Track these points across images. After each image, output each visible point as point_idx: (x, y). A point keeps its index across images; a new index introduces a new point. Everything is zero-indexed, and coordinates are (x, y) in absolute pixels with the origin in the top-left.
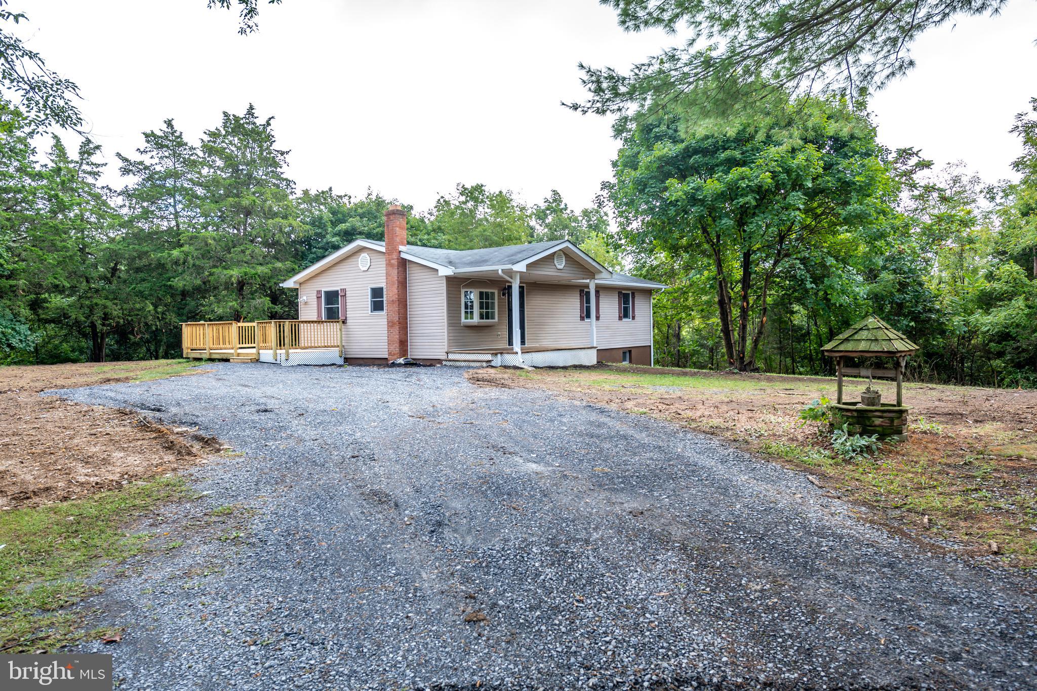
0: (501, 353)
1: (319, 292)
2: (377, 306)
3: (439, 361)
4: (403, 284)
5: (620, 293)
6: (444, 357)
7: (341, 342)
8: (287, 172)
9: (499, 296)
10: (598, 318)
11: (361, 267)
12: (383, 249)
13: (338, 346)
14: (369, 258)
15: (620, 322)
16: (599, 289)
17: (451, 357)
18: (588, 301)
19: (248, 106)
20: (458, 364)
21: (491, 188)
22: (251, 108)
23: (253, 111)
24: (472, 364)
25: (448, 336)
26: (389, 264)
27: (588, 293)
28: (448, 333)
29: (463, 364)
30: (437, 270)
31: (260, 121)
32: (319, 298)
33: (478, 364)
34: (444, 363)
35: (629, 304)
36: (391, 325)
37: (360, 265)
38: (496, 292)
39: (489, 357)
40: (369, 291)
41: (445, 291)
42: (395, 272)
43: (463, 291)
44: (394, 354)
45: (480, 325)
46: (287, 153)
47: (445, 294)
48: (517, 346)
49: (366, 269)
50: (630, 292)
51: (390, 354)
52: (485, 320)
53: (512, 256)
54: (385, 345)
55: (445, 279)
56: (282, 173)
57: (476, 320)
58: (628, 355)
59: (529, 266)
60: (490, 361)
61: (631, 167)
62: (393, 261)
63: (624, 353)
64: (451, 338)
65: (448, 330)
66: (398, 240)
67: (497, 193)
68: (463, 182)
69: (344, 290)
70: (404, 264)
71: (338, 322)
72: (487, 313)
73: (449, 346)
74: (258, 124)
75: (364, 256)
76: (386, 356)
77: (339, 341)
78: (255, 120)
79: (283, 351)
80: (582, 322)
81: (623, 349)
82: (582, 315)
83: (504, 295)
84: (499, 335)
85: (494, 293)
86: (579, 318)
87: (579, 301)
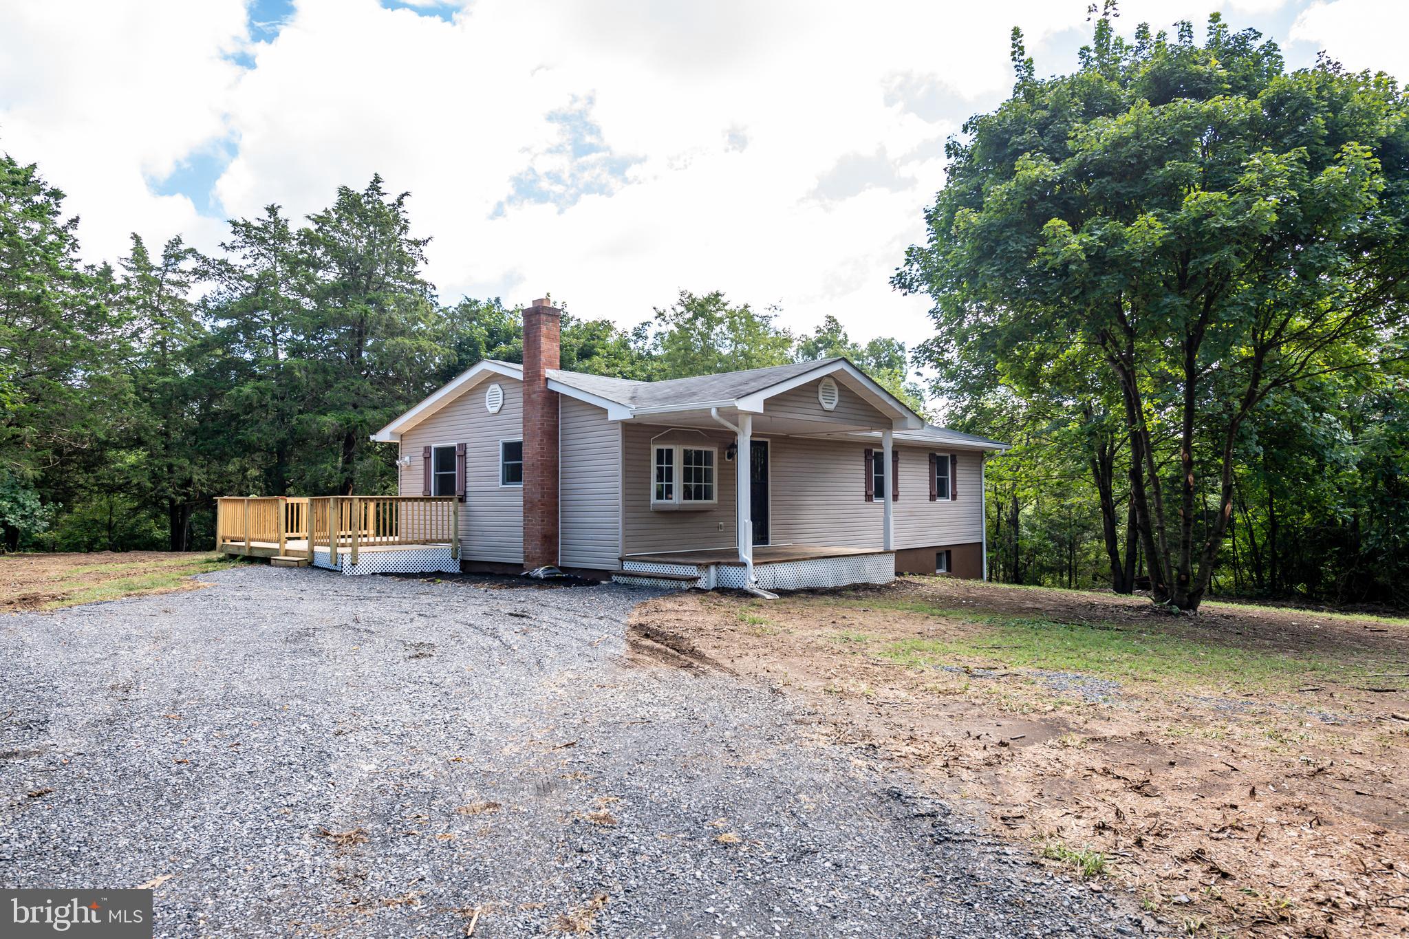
0: (717, 564)
1: (427, 449)
2: (513, 474)
3: (607, 574)
4: (552, 436)
5: (932, 456)
6: (614, 567)
7: (456, 533)
8: (424, 272)
9: (721, 458)
10: (895, 497)
11: (488, 407)
12: (520, 376)
13: (450, 541)
14: (501, 392)
15: (933, 504)
16: (901, 449)
17: (629, 567)
18: (880, 468)
19: (372, 179)
20: (638, 581)
21: (734, 301)
22: (377, 179)
23: (379, 185)
24: (662, 583)
25: (625, 529)
26: (528, 401)
27: (879, 457)
28: (625, 523)
29: (646, 582)
30: (605, 411)
31: (388, 200)
32: (427, 459)
33: (673, 584)
34: (614, 578)
35: (946, 474)
36: (529, 506)
37: (487, 405)
38: (715, 451)
39: (692, 571)
40: (501, 447)
41: (619, 449)
42: (537, 415)
43: (654, 450)
44: (533, 559)
45: (682, 509)
46: (425, 242)
47: (620, 454)
48: (746, 551)
49: (496, 410)
50: (949, 455)
51: (526, 558)
52: (693, 501)
53: (740, 385)
54: (519, 541)
55: (620, 426)
56: (416, 273)
57: (677, 499)
58: (944, 558)
59: (767, 403)
60: (695, 579)
61: (968, 204)
62: (534, 396)
63: (939, 555)
64: (630, 533)
65: (625, 519)
66: (543, 358)
67: (742, 307)
68: (690, 291)
69: (463, 447)
70: (554, 400)
71: (451, 500)
72: (698, 488)
73: (627, 547)
74: (385, 204)
75: (495, 387)
76: (521, 561)
77: (452, 532)
78: (381, 198)
79: (348, 550)
80: (869, 505)
81: (937, 549)
82: (869, 493)
83: (730, 457)
84: (721, 526)
85: (712, 452)
86: (864, 498)
87: (864, 468)
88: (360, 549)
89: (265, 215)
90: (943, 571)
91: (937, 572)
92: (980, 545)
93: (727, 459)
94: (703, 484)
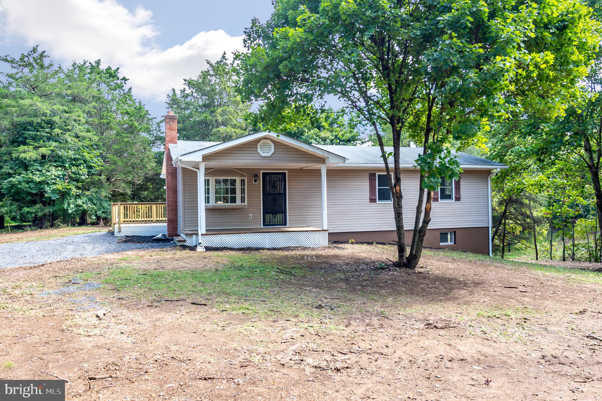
9: (250, 182)
15: (436, 203)
25: (184, 218)
28: (184, 215)
35: (450, 185)
45: (215, 208)
52: (222, 204)
55: (182, 169)
57: (211, 203)
60: (185, 241)
63: (443, 234)
64: (187, 219)
65: (184, 212)
72: (226, 198)
73: (185, 226)
79: (117, 226)
80: (373, 204)
81: (441, 230)
82: (373, 198)
83: (255, 181)
84: (250, 217)
85: (235, 180)
86: (369, 201)
87: (368, 184)
88: (122, 226)
90: (449, 243)
91: (441, 244)
92: (487, 229)
93: (254, 183)
94: (229, 195)
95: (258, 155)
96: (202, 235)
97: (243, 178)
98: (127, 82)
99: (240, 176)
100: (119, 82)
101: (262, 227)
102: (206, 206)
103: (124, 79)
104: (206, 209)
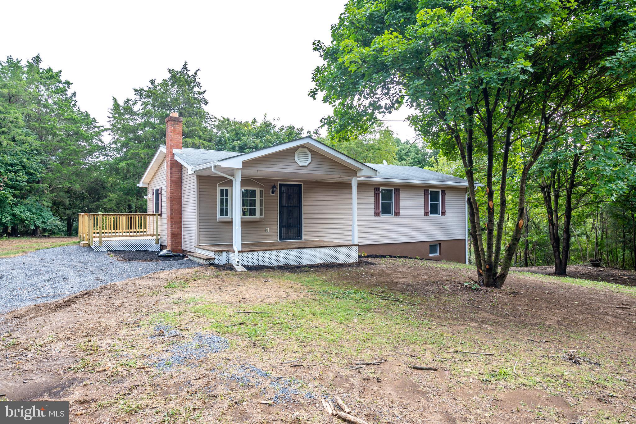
1: (153, 191)
4: (177, 183)
5: (426, 191)
7: (157, 232)
9: (266, 194)
10: (397, 214)
13: (153, 235)
15: (427, 218)
19: (184, 64)
22: (186, 64)
23: (187, 66)
25: (199, 231)
26: (167, 166)
28: (199, 229)
31: (191, 73)
32: (153, 195)
34: (189, 257)
35: (437, 200)
36: (168, 219)
41: (196, 189)
42: (169, 173)
43: (219, 189)
46: (205, 92)
47: (196, 192)
48: (236, 245)
50: (440, 190)
55: (196, 177)
58: (437, 247)
63: (431, 245)
64: (203, 233)
65: (199, 226)
66: (172, 143)
69: (161, 189)
70: (178, 165)
71: (155, 215)
73: (200, 241)
74: (190, 75)
77: (155, 231)
78: (188, 72)
79: (98, 239)
80: (377, 218)
81: (430, 243)
82: (377, 211)
83: (273, 192)
84: (267, 230)
85: (255, 191)
86: (374, 214)
87: (374, 198)
88: (103, 239)
89: (150, 85)
90: (437, 255)
91: (431, 255)
92: (464, 240)
93: (271, 194)
94: (249, 207)
95: (295, 164)
96: (239, 252)
97: (261, 189)
98: (70, 86)
99: (260, 187)
100: (61, 85)
101: (279, 241)
102: (241, 219)
103: (68, 83)
104: (241, 222)
